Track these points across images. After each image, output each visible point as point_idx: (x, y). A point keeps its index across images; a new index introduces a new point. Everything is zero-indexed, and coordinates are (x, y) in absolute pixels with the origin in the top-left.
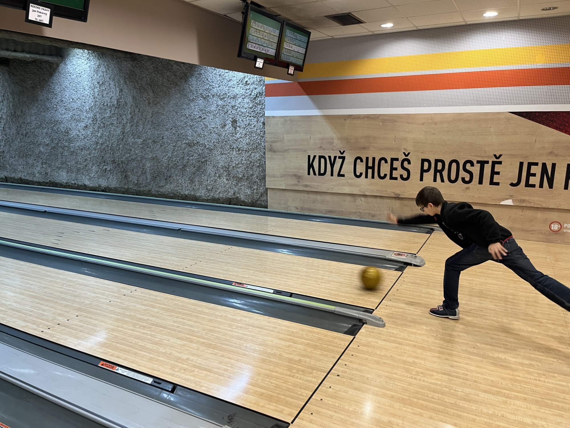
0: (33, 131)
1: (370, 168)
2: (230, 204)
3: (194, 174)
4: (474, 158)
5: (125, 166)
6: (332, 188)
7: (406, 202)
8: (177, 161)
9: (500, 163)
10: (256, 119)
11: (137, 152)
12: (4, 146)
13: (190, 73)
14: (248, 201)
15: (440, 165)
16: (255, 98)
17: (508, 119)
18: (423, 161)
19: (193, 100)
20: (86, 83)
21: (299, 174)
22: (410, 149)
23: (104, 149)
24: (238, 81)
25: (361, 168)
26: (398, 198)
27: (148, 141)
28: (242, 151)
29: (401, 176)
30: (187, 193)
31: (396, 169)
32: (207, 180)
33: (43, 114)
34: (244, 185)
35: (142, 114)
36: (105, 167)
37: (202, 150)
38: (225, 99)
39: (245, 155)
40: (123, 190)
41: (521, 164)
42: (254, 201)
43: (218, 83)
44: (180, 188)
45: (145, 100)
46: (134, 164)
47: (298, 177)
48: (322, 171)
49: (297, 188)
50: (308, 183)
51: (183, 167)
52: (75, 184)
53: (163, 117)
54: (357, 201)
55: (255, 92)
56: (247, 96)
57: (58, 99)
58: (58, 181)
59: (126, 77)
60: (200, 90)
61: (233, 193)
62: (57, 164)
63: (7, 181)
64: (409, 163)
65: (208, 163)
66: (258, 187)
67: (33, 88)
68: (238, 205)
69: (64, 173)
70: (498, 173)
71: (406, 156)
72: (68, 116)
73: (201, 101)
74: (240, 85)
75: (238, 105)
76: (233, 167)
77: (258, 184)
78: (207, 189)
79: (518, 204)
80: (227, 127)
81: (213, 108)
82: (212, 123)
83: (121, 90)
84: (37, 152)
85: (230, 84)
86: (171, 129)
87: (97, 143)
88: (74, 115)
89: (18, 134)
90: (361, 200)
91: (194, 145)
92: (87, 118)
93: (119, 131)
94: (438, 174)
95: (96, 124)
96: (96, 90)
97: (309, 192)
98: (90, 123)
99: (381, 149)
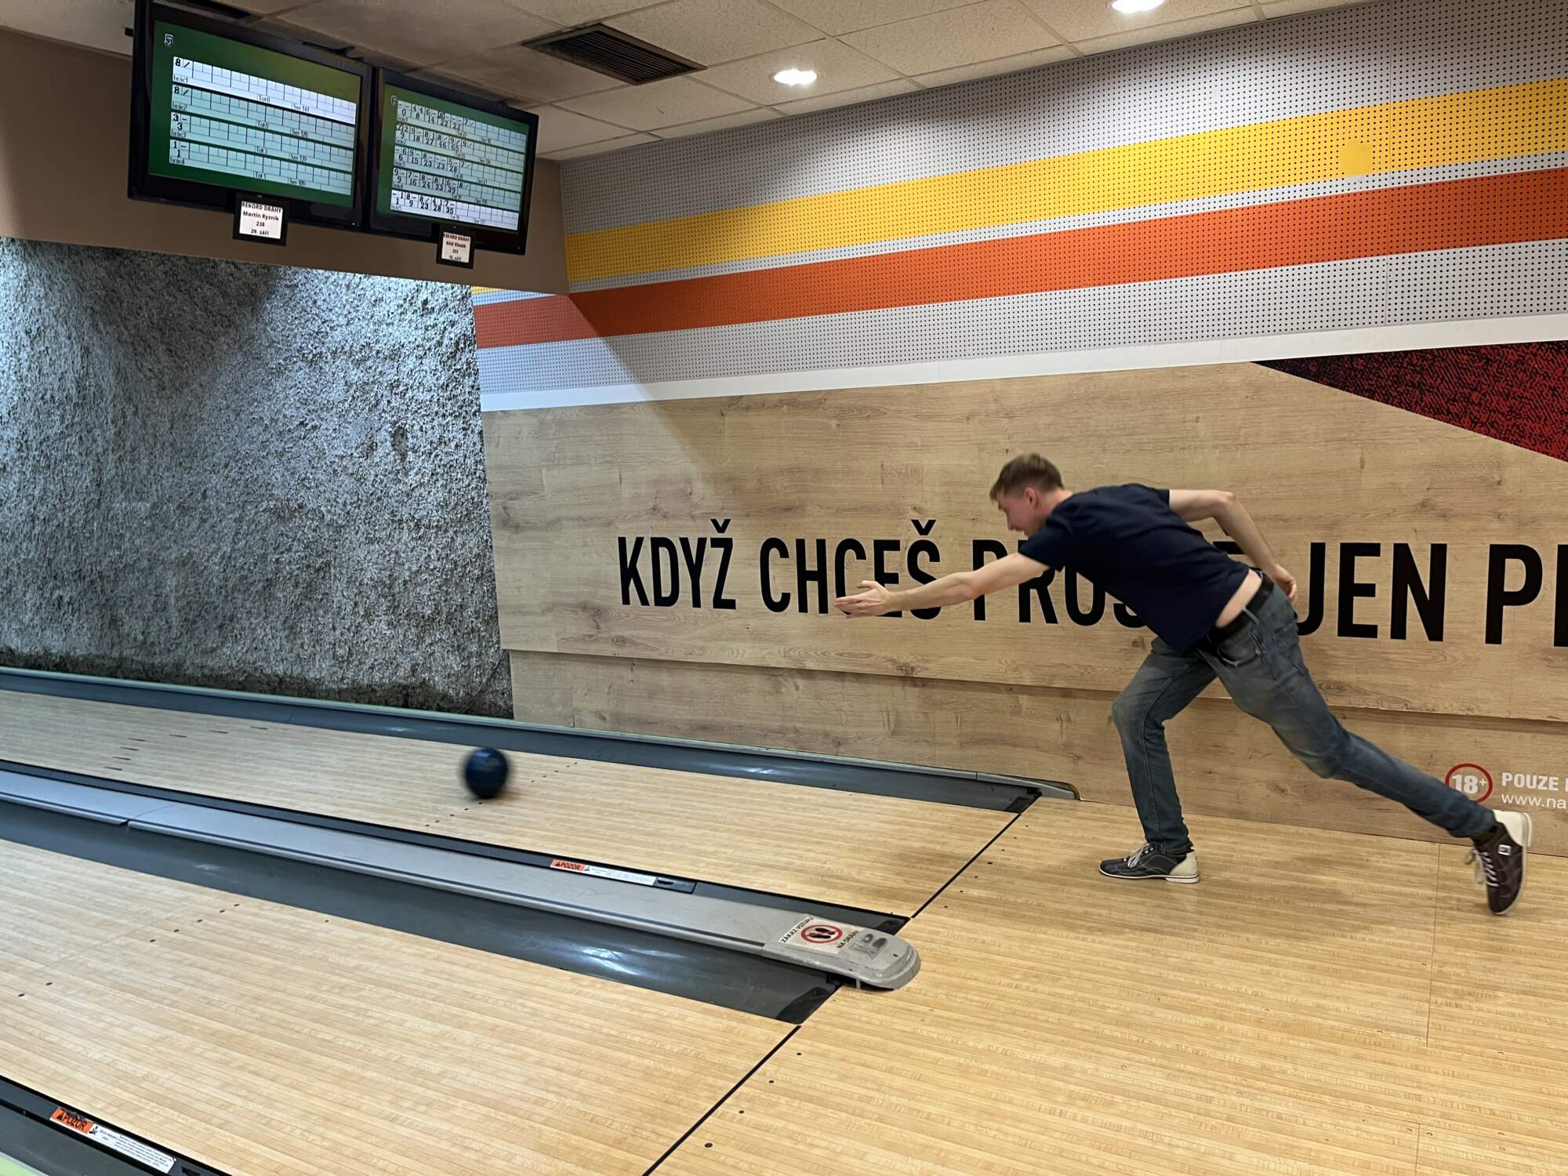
1: (812, 576)
2: (406, 706)
3: (297, 607)
5: (108, 587)
6: (702, 648)
7: (937, 694)
8: (249, 570)
10: (460, 423)
11: (137, 542)
13: (265, 283)
14: (458, 694)
16: (453, 355)
17: (1257, 390)
18: (979, 547)
19: (279, 372)
21: (597, 602)
22: (933, 509)
23: (52, 537)
24: (401, 302)
25: (783, 578)
26: (908, 678)
27: (165, 508)
28: (428, 527)
30: (280, 670)
31: (893, 578)
32: (334, 629)
34: (441, 640)
35: (145, 423)
36: (57, 593)
37: (315, 531)
38: (369, 363)
40: (108, 663)
41: (1318, 551)
42: (474, 694)
43: (345, 312)
44: (263, 654)
45: (149, 379)
47: (596, 613)
48: (666, 592)
49: (593, 649)
50: (627, 633)
53: (200, 428)
54: (783, 690)
55: (452, 335)
56: (429, 349)
59: (97, 308)
60: (295, 336)
64: (935, 556)
65: (332, 571)
66: (480, 646)
68: (429, 708)
71: (924, 531)
73: (301, 374)
74: (408, 317)
75: (406, 381)
76: (405, 582)
77: (480, 639)
78: (335, 656)
80: (380, 451)
81: (336, 393)
82: (336, 443)
83: (86, 351)
85: (381, 312)
86: (226, 466)
87: (33, 518)
90: (797, 688)
91: (292, 516)
93: (87, 478)
94: (1033, 593)
95: (27, 458)
96: (23, 355)
97: (632, 662)
98: (12, 458)
99: (839, 511)
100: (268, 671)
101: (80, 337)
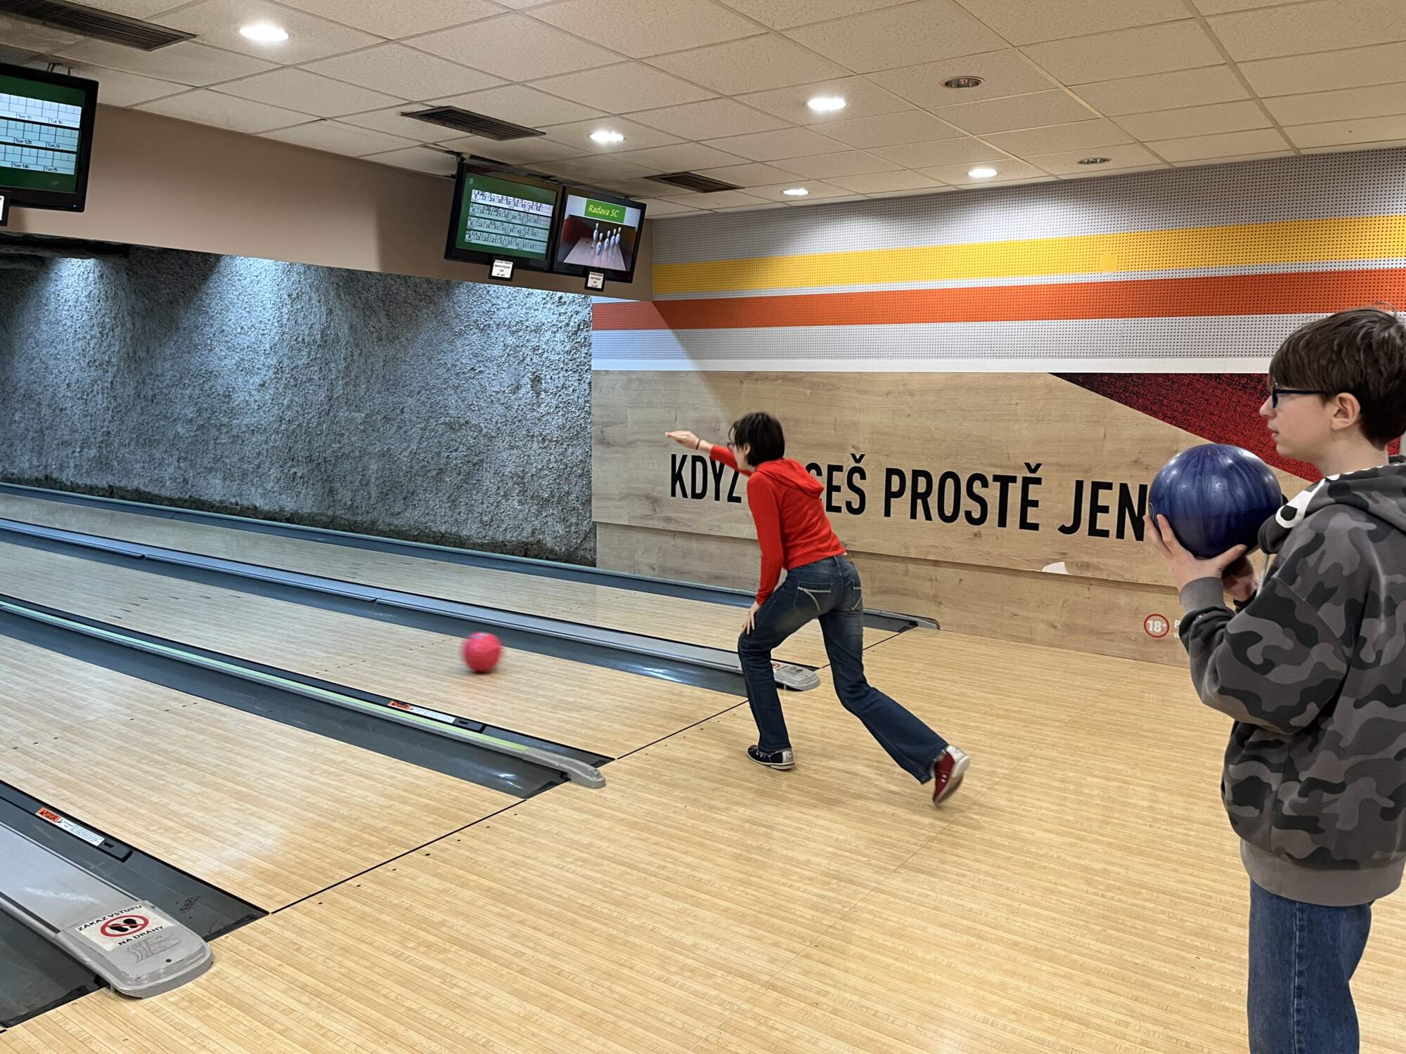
0: (165, 391)
2: (525, 556)
3: (458, 488)
4: (989, 469)
5: (330, 468)
6: (718, 527)
8: (428, 461)
9: (1038, 481)
10: (576, 375)
11: (353, 439)
12: (110, 422)
14: (560, 550)
15: (922, 482)
16: (575, 333)
17: (1050, 389)
18: (890, 472)
19: (460, 334)
20: (267, 295)
21: (655, 494)
22: (864, 447)
23: (293, 432)
24: (545, 296)
27: (374, 417)
28: (551, 441)
29: (849, 504)
30: (443, 529)
31: (838, 489)
32: (483, 503)
33: (186, 356)
34: (553, 514)
35: (366, 361)
36: (293, 470)
37: (474, 439)
38: (520, 334)
39: (556, 451)
40: (324, 519)
42: (571, 550)
44: (432, 518)
45: (372, 333)
46: (347, 465)
47: (654, 501)
48: (698, 490)
49: (650, 524)
50: (672, 515)
51: (437, 474)
52: (237, 504)
53: (404, 367)
56: (560, 328)
57: (216, 326)
58: (206, 498)
59: (341, 284)
60: (473, 313)
61: (530, 530)
62: (206, 461)
63: (112, 495)
64: (863, 477)
65: (485, 465)
66: (578, 519)
67: (172, 303)
68: (541, 558)
69: (217, 481)
70: (1035, 504)
71: (858, 461)
72: (230, 363)
73: (475, 337)
74: (549, 305)
75: (544, 346)
76: (533, 475)
77: (579, 514)
78: (481, 522)
79: (1078, 573)
80: (523, 391)
81: (497, 351)
82: (494, 383)
83: (330, 312)
84: (171, 434)
86: (419, 393)
87: (281, 419)
88: (243, 359)
89: (139, 396)
91: (461, 426)
92: (264, 366)
93: (322, 395)
94: (919, 501)
95: (281, 379)
96: (285, 310)
97: (675, 533)
98: (270, 378)
99: (809, 446)
100: (435, 529)
101: (327, 302)
